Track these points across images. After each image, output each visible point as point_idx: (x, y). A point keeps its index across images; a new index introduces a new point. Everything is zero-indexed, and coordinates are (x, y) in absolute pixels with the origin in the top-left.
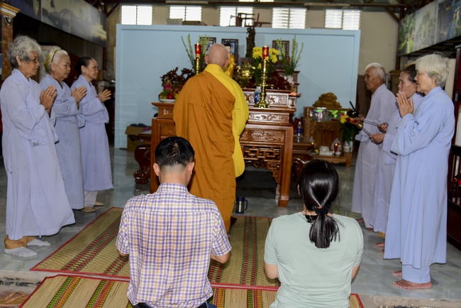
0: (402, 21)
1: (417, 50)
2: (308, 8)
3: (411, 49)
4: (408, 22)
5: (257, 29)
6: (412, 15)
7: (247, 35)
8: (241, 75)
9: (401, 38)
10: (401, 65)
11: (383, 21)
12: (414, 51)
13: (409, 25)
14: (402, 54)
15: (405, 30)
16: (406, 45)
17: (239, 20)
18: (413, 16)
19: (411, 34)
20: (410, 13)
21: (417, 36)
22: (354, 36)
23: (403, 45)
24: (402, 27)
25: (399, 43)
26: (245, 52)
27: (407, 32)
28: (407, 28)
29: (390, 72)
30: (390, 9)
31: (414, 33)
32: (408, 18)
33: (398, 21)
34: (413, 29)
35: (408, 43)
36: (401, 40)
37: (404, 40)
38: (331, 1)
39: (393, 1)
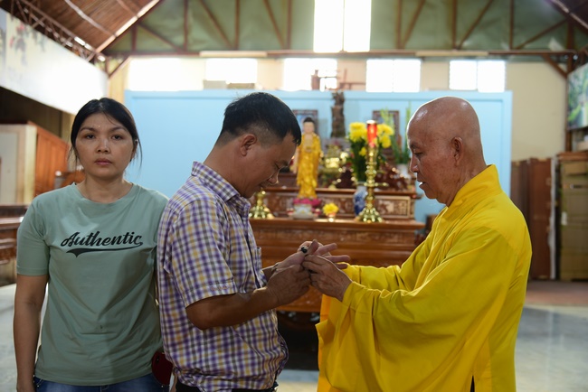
0: (571, 76)
2: (423, 58)
4: (581, 77)
5: (348, 94)
8: (324, 165)
9: (570, 104)
10: (574, 144)
11: (542, 74)
13: (584, 82)
14: (574, 127)
15: (577, 90)
16: (580, 113)
17: (316, 82)
20: (584, 64)
22: (501, 101)
23: (575, 112)
24: (572, 85)
25: (569, 109)
26: (330, 130)
27: (580, 93)
28: (581, 87)
29: (558, 156)
30: (552, 59)
32: (581, 72)
33: (565, 75)
35: (584, 110)
36: (572, 104)
37: (576, 105)
38: (459, 48)
39: (555, 46)
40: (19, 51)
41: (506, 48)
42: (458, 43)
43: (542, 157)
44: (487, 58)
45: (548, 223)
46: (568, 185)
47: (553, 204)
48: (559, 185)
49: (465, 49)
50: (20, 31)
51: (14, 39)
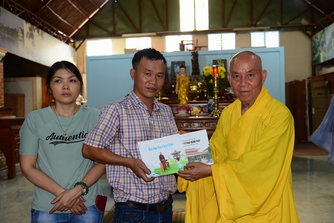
0: (314, 37)
1: (330, 58)
2: (237, 32)
3: (324, 58)
4: (319, 37)
5: (200, 52)
6: (321, 32)
7: (192, 57)
9: (314, 50)
10: (317, 72)
11: (298, 38)
12: (327, 60)
13: (320, 40)
14: (316, 63)
15: (317, 44)
16: (319, 56)
17: (182, 46)
18: (323, 33)
19: (322, 46)
20: (320, 30)
21: (328, 48)
22: (279, 52)
23: (316, 56)
24: (314, 41)
25: (313, 54)
26: (191, 71)
27: (319, 46)
28: (319, 42)
29: (308, 78)
30: (303, 29)
31: (325, 46)
32: (319, 35)
33: (310, 37)
34: (324, 43)
35: (321, 54)
36: (315, 52)
37: (317, 52)
38: (255, 26)
39: (304, 22)
40: (31, 39)
41: (279, 24)
42: (254, 23)
43: (300, 79)
44: (269, 30)
45: (305, 113)
46: (315, 93)
47: (307, 103)
48: (310, 94)
49: (258, 26)
50: (30, 29)
51: (28, 33)
